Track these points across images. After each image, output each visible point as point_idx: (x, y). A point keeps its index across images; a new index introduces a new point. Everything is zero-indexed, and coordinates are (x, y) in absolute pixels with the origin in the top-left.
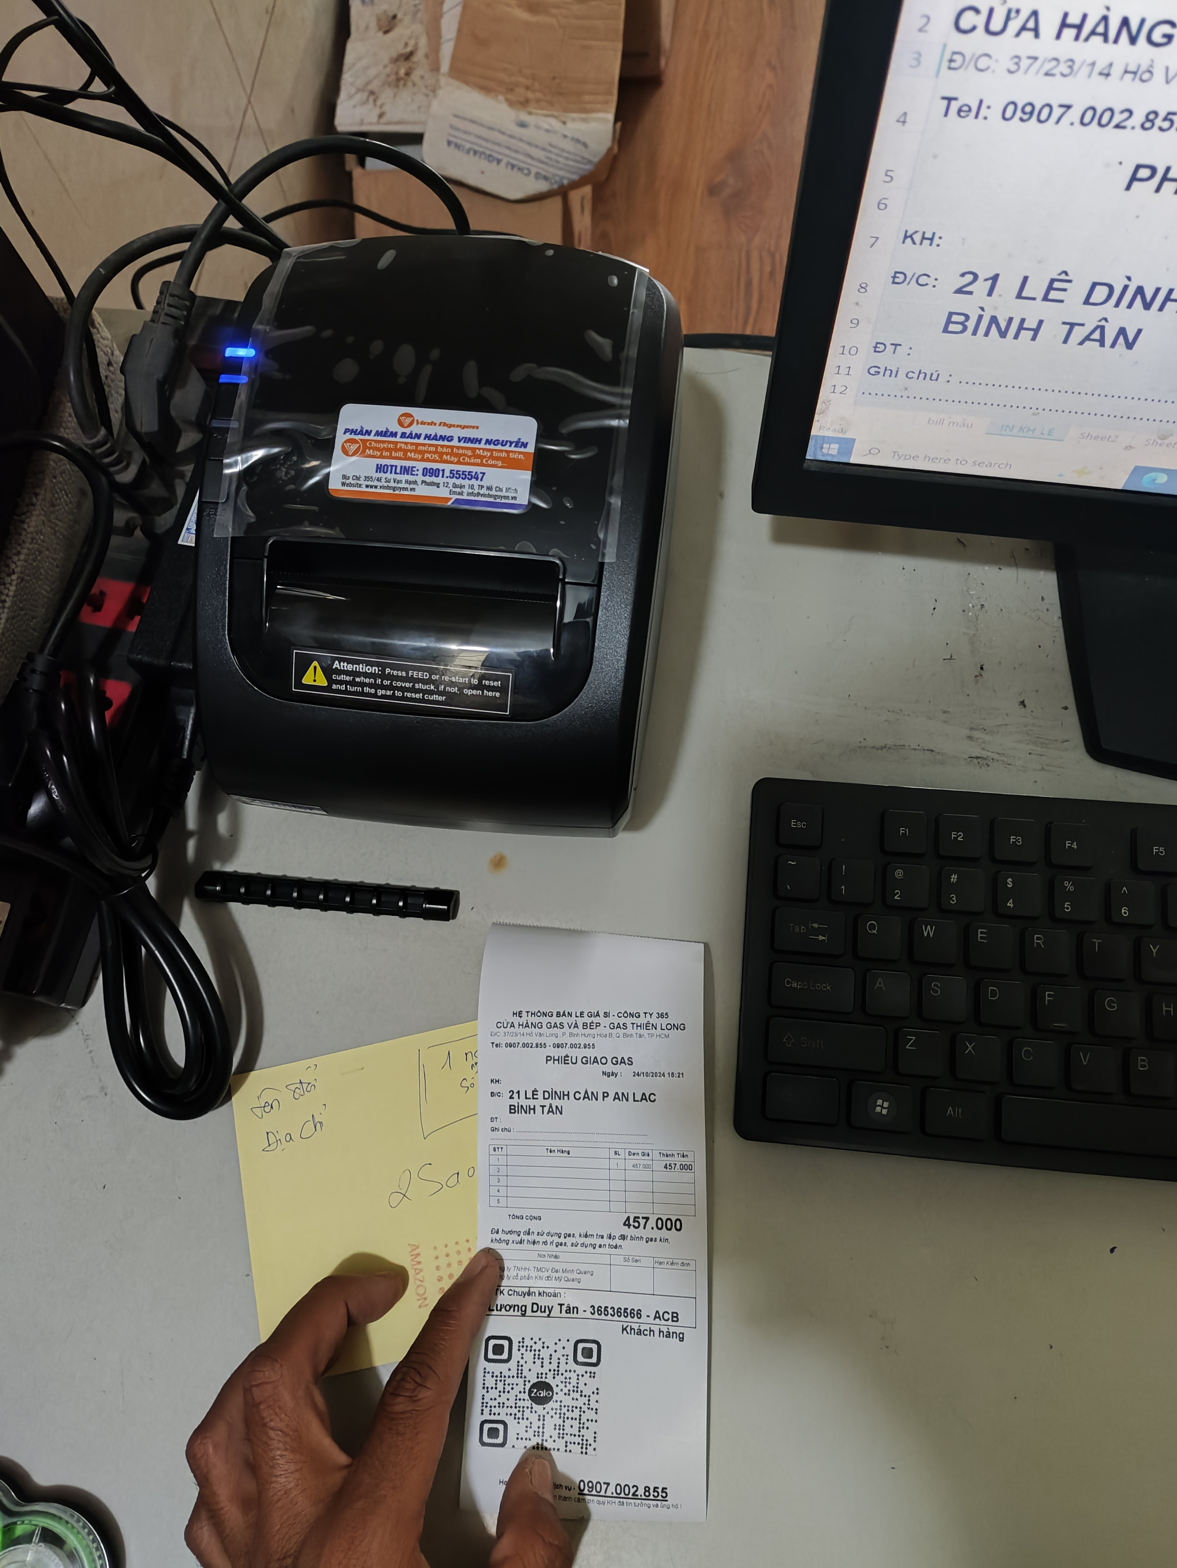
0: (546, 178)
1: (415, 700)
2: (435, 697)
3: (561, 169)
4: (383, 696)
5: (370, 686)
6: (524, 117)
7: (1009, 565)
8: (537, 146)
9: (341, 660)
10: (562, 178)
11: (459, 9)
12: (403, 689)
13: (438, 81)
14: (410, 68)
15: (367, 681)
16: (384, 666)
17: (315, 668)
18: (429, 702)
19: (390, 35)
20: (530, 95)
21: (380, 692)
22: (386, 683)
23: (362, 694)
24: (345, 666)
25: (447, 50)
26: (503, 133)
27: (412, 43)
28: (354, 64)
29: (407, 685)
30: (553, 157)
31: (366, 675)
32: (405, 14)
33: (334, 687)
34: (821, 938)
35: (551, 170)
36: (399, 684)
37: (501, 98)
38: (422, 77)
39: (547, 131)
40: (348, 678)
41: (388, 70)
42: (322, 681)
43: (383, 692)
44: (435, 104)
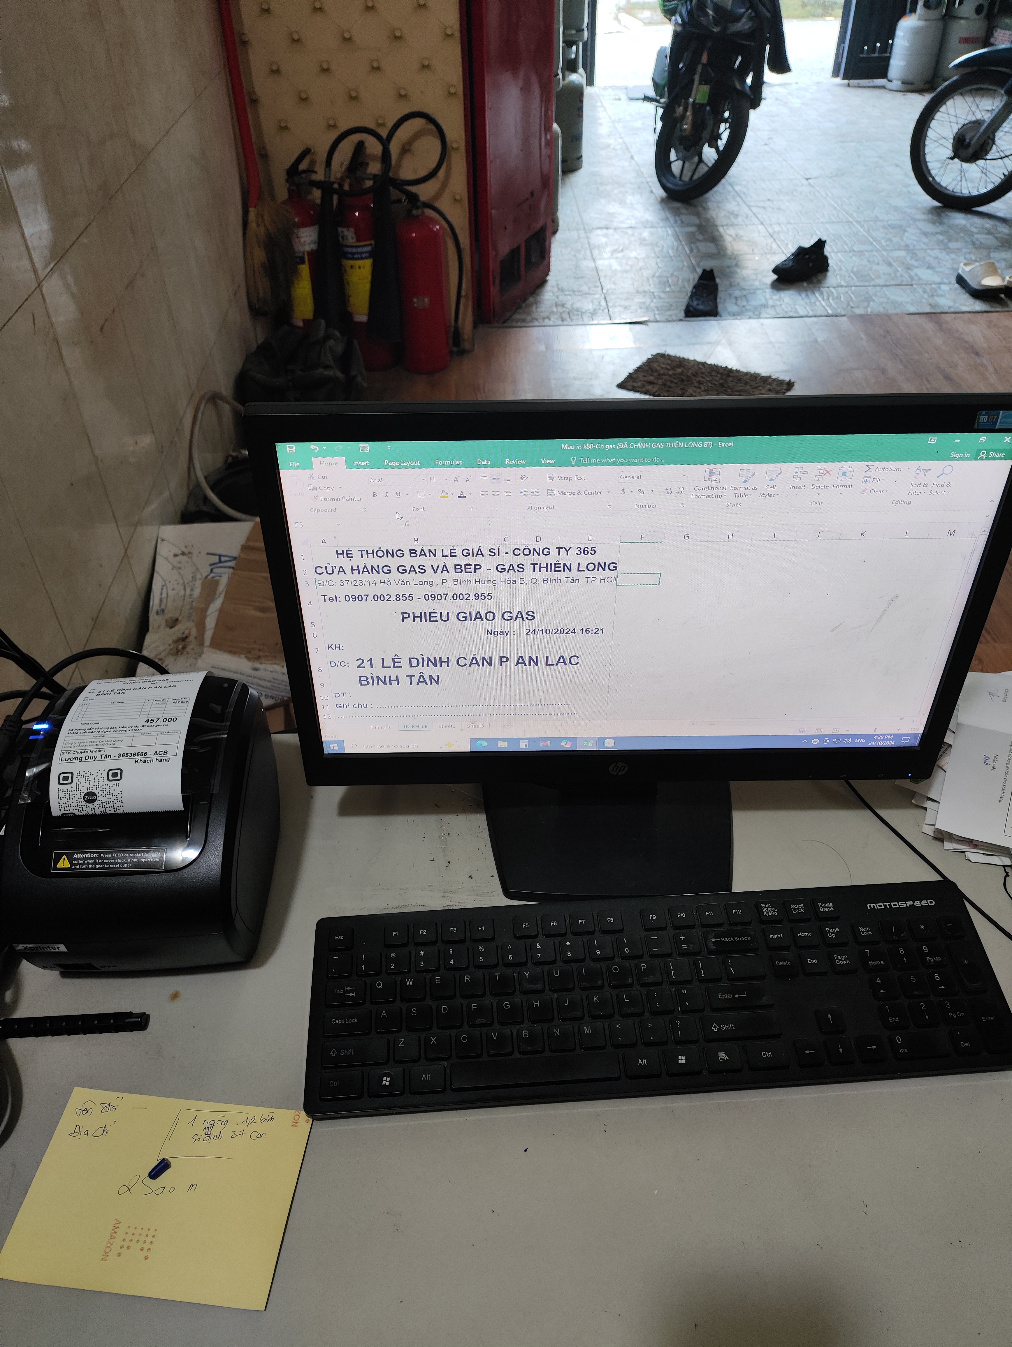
0: (272, 697)
1: (116, 868)
2: (125, 865)
3: (281, 692)
4: (98, 869)
5: (92, 864)
6: (257, 665)
7: (462, 813)
8: (265, 680)
9: (77, 853)
10: (283, 697)
11: (217, 613)
12: (109, 863)
13: (202, 651)
14: (185, 645)
15: (91, 861)
16: (100, 853)
17: (64, 859)
18: (122, 868)
19: (173, 630)
20: (261, 654)
21: (97, 867)
22: (100, 861)
23: (88, 868)
24: (80, 856)
25: (209, 634)
26: (243, 674)
27: (187, 632)
28: (150, 646)
29: (112, 861)
30: (276, 685)
31: (90, 859)
32: (183, 617)
33: (73, 867)
34: (352, 994)
35: (276, 692)
36: (107, 861)
37: (243, 656)
38: (193, 649)
39: (271, 672)
40: (81, 862)
41: (172, 647)
42: (67, 865)
43: (99, 866)
44: (199, 661)
